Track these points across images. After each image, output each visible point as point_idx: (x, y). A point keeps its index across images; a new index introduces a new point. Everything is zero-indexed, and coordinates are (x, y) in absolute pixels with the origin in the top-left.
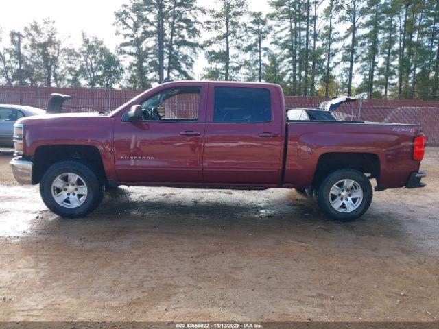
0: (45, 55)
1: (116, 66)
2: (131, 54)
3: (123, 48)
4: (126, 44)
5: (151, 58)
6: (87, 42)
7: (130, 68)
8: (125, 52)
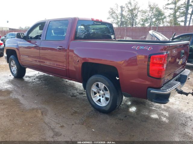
0: (132, 14)
1: (162, 16)
2: (171, 9)
3: (167, 6)
4: (168, 4)
5: (182, 10)
6: (150, 6)
7: (169, 16)
8: (168, 8)
